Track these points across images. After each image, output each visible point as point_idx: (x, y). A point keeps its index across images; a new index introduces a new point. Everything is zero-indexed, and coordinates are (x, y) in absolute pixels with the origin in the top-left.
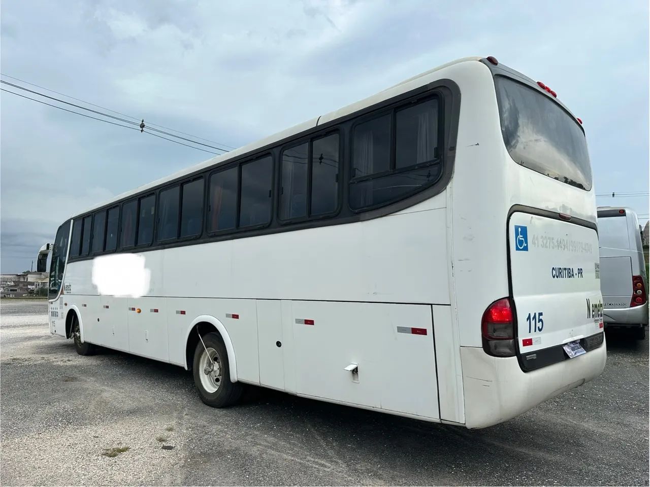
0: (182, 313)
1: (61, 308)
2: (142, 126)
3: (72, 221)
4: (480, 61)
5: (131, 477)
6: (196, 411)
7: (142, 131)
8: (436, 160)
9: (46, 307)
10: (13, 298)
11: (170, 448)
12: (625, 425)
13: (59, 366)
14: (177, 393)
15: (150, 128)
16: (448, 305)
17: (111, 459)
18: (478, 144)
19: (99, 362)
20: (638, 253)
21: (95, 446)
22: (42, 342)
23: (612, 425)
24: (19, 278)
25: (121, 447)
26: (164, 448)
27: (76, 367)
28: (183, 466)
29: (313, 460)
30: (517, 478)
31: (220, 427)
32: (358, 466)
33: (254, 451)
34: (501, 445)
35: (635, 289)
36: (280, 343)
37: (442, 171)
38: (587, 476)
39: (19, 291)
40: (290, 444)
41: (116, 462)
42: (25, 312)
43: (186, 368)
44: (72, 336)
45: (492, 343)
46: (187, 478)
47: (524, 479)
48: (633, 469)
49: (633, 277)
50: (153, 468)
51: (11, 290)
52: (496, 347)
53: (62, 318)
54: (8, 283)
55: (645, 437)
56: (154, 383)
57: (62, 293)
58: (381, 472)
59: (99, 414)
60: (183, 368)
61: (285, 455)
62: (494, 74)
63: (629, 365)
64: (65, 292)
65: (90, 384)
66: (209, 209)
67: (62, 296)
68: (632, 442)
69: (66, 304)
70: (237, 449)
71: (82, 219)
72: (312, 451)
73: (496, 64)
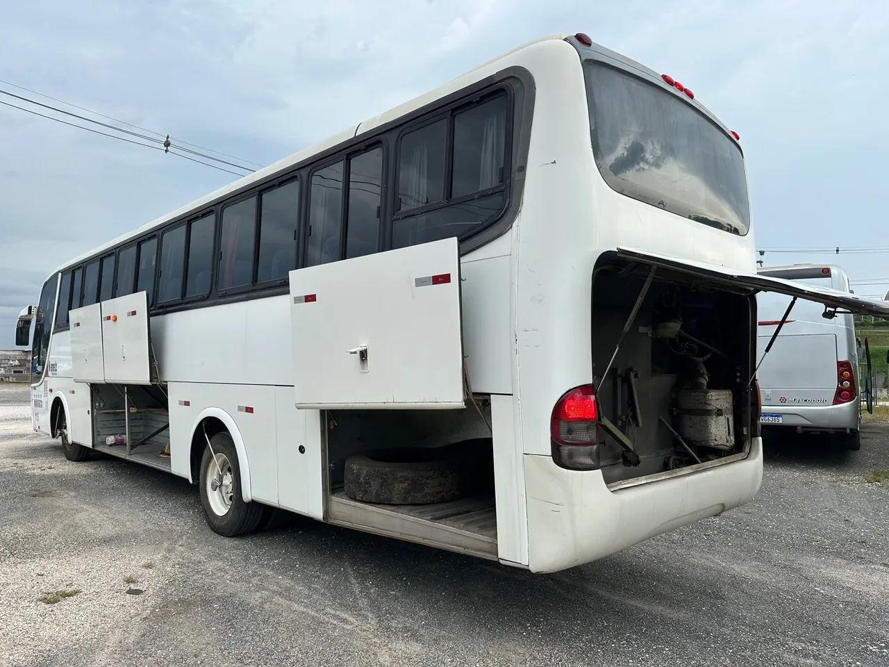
0: (185, 405)
1: (46, 396)
2: (167, 144)
3: (60, 274)
4: (565, 40)
5: (65, 633)
6: (197, 541)
7: (166, 151)
8: (500, 186)
9: (28, 394)
10: (14, 382)
11: (138, 592)
12: (792, 569)
13: (34, 475)
14: (181, 516)
15: (176, 147)
16: (510, 395)
17: (47, 606)
18: (555, 162)
19: (90, 470)
20: (847, 328)
21: (33, 587)
22: (24, 442)
23: (775, 568)
24: (27, 356)
25: (70, 590)
26: (130, 592)
27: (56, 477)
28: (145, 619)
29: (333, 612)
30: (613, 643)
31: (221, 563)
32: (394, 623)
33: (255, 598)
34: (607, 595)
35: (841, 381)
36: (303, 447)
37: (507, 202)
38: (715, 642)
39: (25, 373)
40: (309, 589)
41: (52, 611)
42: (20, 401)
43: (191, 481)
44: (58, 435)
45: (565, 450)
46: (144, 635)
47: (624, 644)
48: (784, 633)
49: (838, 362)
50: (102, 620)
51: (15, 372)
52: (571, 455)
53: (47, 409)
54: (11, 362)
55: (815, 586)
56: (155, 501)
57: (47, 375)
58: (422, 631)
59: (61, 543)
60: (187, 480)
61: (296, 605)
62: (584, 59)
63: (826, 485)
64: (50, 373)
65: (67, 500)
66: (219, 257)
67: (46, 379)
68: (795, 594)
69: (51, 391)
70: (232, 595)
71: (72, 271)
72: (337, 600)
73: (589, 45)
